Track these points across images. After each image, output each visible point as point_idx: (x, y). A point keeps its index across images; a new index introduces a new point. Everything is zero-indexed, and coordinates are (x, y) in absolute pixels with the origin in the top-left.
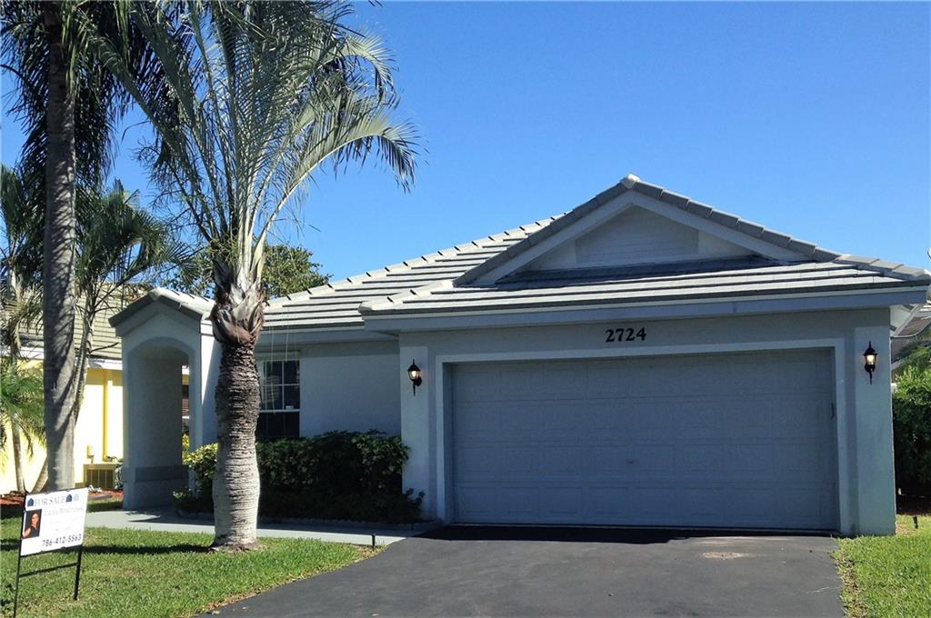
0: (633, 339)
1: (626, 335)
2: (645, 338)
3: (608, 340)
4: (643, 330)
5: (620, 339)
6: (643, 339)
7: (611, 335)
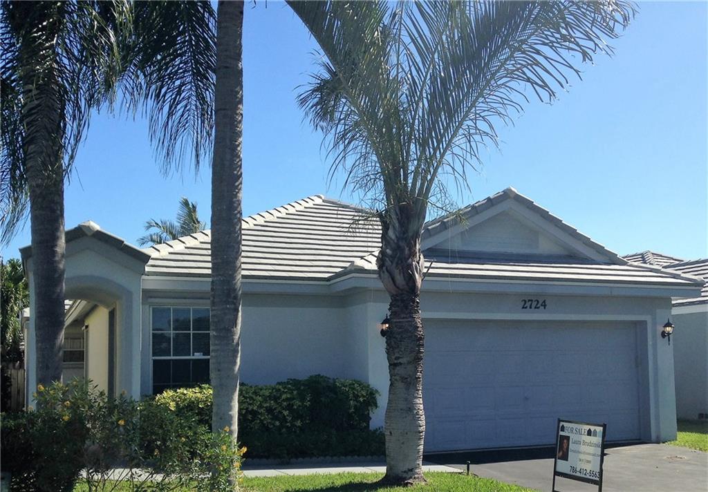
0: (538, 308)
1: (534, 304)
2: (546, 307)
3: (523, 308)
4: (544, 302)
5: (531, 308)
6: (545, 308)
7: (525, 304)
